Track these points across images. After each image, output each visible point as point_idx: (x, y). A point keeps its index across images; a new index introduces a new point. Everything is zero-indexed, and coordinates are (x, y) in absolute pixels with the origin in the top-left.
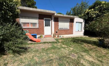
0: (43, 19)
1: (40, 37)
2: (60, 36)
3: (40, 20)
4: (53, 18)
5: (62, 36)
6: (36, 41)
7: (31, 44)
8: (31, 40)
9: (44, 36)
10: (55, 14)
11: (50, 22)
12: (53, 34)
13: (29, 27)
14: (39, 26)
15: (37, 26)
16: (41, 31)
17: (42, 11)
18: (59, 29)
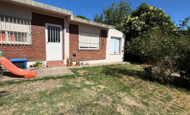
0: (44, 26)
1: (35, 66)
2: (81, 62)
3: (35, 27)
4: (66, 25)
5: (85, 62)
6: (23, 77)
7: (11, 83)
8: (10, 74)
9: (45, 63)
10: (72, 18)
11: (61, 32)
12: (66, 59)
13: (5, 42)
14: (33, 41)
15: (28, 41)
16: (37, 51)
17: (42, 7)
18: (79, 49)
